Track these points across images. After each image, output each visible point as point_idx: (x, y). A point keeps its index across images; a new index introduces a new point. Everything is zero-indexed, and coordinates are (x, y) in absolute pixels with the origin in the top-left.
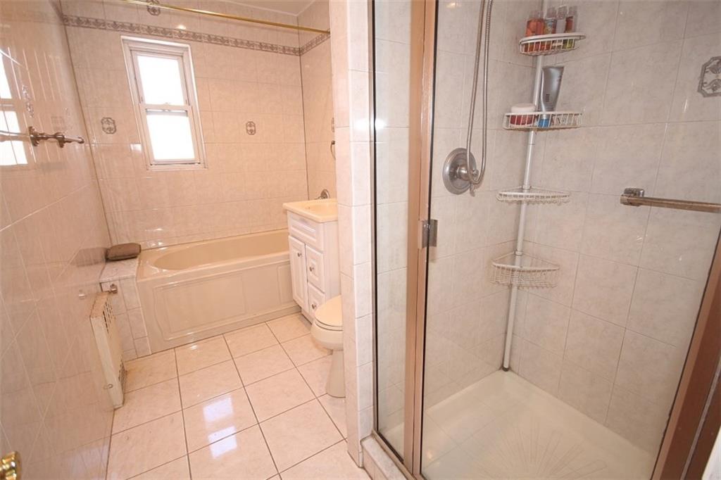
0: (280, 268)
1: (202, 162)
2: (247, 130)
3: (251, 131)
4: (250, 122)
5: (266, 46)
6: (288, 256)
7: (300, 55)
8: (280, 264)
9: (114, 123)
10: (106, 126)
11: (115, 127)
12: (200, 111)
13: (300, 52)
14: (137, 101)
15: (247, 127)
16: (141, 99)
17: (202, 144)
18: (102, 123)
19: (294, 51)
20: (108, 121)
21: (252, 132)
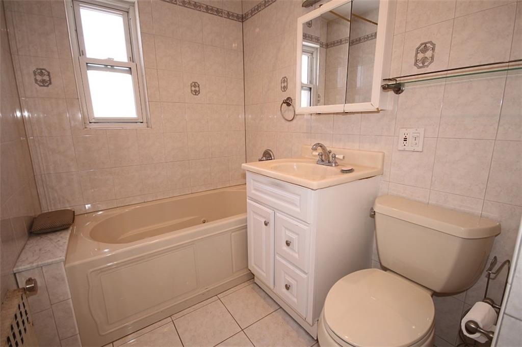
0: (233, 234)
1: (145, 121)
2: (192, 91)
3: (196, 91)
4: (195, 83)
5: (212, 10)
6: (246, 220)
7: (243, 22)
8: (233, 231)
9: (49, 75)
10: (39, 78)
11: (50, 80)
12: (145, 68)
13: (243, 18)
14: (77, 54)
15: (191, 87)
16: (82, 53)
17: (145, 102)
18: (35, 75)
19: (237, 17)
20: (41, 71)
21: (196, 93)
